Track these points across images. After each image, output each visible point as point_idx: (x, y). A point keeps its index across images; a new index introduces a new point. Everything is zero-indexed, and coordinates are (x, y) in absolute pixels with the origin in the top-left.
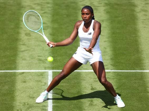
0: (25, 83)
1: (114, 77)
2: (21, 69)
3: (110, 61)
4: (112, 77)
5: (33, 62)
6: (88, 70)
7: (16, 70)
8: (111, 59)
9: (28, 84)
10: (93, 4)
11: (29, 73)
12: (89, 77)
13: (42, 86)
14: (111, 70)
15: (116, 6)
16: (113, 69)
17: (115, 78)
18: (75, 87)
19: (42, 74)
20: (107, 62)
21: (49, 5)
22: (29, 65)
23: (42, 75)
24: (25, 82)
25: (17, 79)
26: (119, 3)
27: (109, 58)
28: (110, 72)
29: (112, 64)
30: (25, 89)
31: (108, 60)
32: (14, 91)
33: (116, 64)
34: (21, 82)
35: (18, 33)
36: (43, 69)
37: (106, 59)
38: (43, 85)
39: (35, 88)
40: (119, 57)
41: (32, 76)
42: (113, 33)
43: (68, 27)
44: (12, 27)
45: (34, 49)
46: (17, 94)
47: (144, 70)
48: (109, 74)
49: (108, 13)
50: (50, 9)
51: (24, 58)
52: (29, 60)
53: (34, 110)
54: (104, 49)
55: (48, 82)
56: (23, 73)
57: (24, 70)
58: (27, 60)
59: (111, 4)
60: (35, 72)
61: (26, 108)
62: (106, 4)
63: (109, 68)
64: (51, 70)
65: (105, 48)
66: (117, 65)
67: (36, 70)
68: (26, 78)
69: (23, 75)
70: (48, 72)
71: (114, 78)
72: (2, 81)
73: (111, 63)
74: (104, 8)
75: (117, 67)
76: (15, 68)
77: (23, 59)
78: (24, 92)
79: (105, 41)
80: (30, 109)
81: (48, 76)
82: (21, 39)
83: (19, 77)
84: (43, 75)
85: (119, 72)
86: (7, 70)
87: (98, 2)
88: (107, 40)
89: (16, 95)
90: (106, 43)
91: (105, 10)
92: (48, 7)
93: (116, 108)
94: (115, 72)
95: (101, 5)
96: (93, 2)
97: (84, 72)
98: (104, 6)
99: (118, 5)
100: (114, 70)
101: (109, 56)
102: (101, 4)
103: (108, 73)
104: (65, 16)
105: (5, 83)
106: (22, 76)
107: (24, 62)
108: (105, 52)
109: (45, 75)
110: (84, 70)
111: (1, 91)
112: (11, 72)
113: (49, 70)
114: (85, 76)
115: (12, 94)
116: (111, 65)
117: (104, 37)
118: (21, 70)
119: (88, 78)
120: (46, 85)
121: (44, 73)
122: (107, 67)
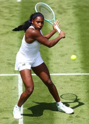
3: (80, 64)
4: (83, 81)
5: (3, 66)
6: (58, 73)
8: (81, 62)
10: (62, 7)
12: (60, 81)
14: (82, 73)
15: (84, 9)
16: (83, 72)
17: (86, 81)
18: (46, 91)
19: (12, 78)
20: (77, 65)
21: (17, 8)
23: (12, 79)
26: (87, 5)
27: (79, 61)
28: (80, 75)
29: (83, 67)
31: (78, 63)
33: (86, 67)
36: (13, 72)
38: (14, 89)
39: (5, 92)
41: (2, 80)
42: (83, 36)
45: (3, 53)
48: (79, 77)
49: (77, 15)
50: (18, 12)
53: (4, 114)
54: (74, 52)
55: (18, 86)
59: (79, 6)
60: (4, 76)
62: (75, 7)
63: (79, 72)
67: (6, 74)
70: (18, 76)
71: (84, 81)
73: (81, 66)
74: (73, 11)
75: (87, 70)
79: (74, 44)
81: (18, 80)
84: (14, 78)
87: (66, 4)
88: (76, 43)
90: (76, 46)
91: (74, 13)
92: (17, 10)
93: (87, 112)
94: (85, 75)
95: (70, 8)
96: (62, 5)
97: (54, 75)
98: (73, 9)
99: (86, 7)
102: (70, 6)
110: (54, 73)
114: (55, 79)
116: (81, 68)
117: (73, 40)
119: (58, 81)
120: (16, 89)
121: (14, 77)
122: (77, 70)
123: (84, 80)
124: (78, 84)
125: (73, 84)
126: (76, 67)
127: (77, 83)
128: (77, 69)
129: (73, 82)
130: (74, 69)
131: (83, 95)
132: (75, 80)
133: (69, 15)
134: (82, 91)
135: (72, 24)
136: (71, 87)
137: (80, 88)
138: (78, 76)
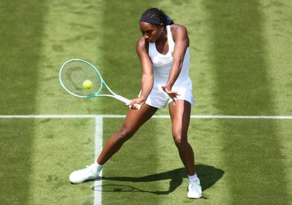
0: (51, 139)
1: (220, 128)
2: (44, 113)
3: (211, 99)
4: (216, 129)
5: (67, 99)
7: (35, 114)
8: (214, 94)
9: (57, 141)
11: (60, 121)
13: (83, 144)
14: (214, 115)
16: (216, 112)
17: (221, 130)
18: (146, 147)
19: (83, 123)
20: (206, 99)
22: (59, 105)
23: (84, 125)
24: (51, 137)
25: (36, 131)
27: (210, 92)
28: (210, 119)
29: (216, 104)
30: (52, 150)
31: (207, 96)
32: (30, 153)
33: (223, 104)
34: (44, 137)
35: (40, 45)
36: (87, 112)
37: (204, 94)
38: (86, 144)
39: (70, 149)
40: (229, 92)
41: (65, 126)
42: (219, 46)
43: (133, 33)
44: (28, 33)
46: (37, 160)
47: (274, 115)
48: (209, 122)
49: (209, 7)
51: (50, 92)
52: (60, 96)
53: (67, 189)
54: (201, 76)
55: (94, 137)
56: (48, 120)
57: (49, 114)
58: (57, 96)
60: (70, 118)
61: (53, 186)
63: (209, 112)
64: (101, 114)
65: (203, 74)
66: (224, 106)
67: (72, 114)
68: (54, 130)
69: (48, 123)
70: (94, 119)
71: (218, 129)
72: (7, 136)
73: (214, 102)
75: (225, 109)
76: (33, 111)
77: (48, 94)
78: (49, 155)
79: (202, 61)
80: (61, 188)
81: (94, 125)
82: (44, 57)
83: (41, 127)
84: (86, 123)
85: (228, 119)
86: (18, 114)
88: (206, 58)
89: (34, 162)
90: (204, 64)
91: (203, 3)
94: (221, 119)
97: (162, 119)
100: (219, 115)
101: (209, 88)
103: (207, 121)
104: (128, 13)
105: (14, 138)
106: (47, 125)
107: (49, 99)
108: (202, 81)
109: (88, 124)
110: (163, 114)
111: (7, 154)
112: (25, 118)
113: (97, 114)
114: (164, 126)
115: (27, 159)
116: (213, 105)
118: (44, 115)
120: (92, 143)
121: (88, 121)
122: (205, 109)
123: (217, 127)
124: (206, 136)
125: (198, 136)
126: (204, 104)
127: (204, 132)
128: (205, 106)
129: (198, 131)
130: (200, 107)
131: (214, 156)
132: (200, 127)
133: (193, 7)
134: (213, 149)
135: (199, 23)
136: (193, 141)
137: (210, 143)
138: (206, 120)
